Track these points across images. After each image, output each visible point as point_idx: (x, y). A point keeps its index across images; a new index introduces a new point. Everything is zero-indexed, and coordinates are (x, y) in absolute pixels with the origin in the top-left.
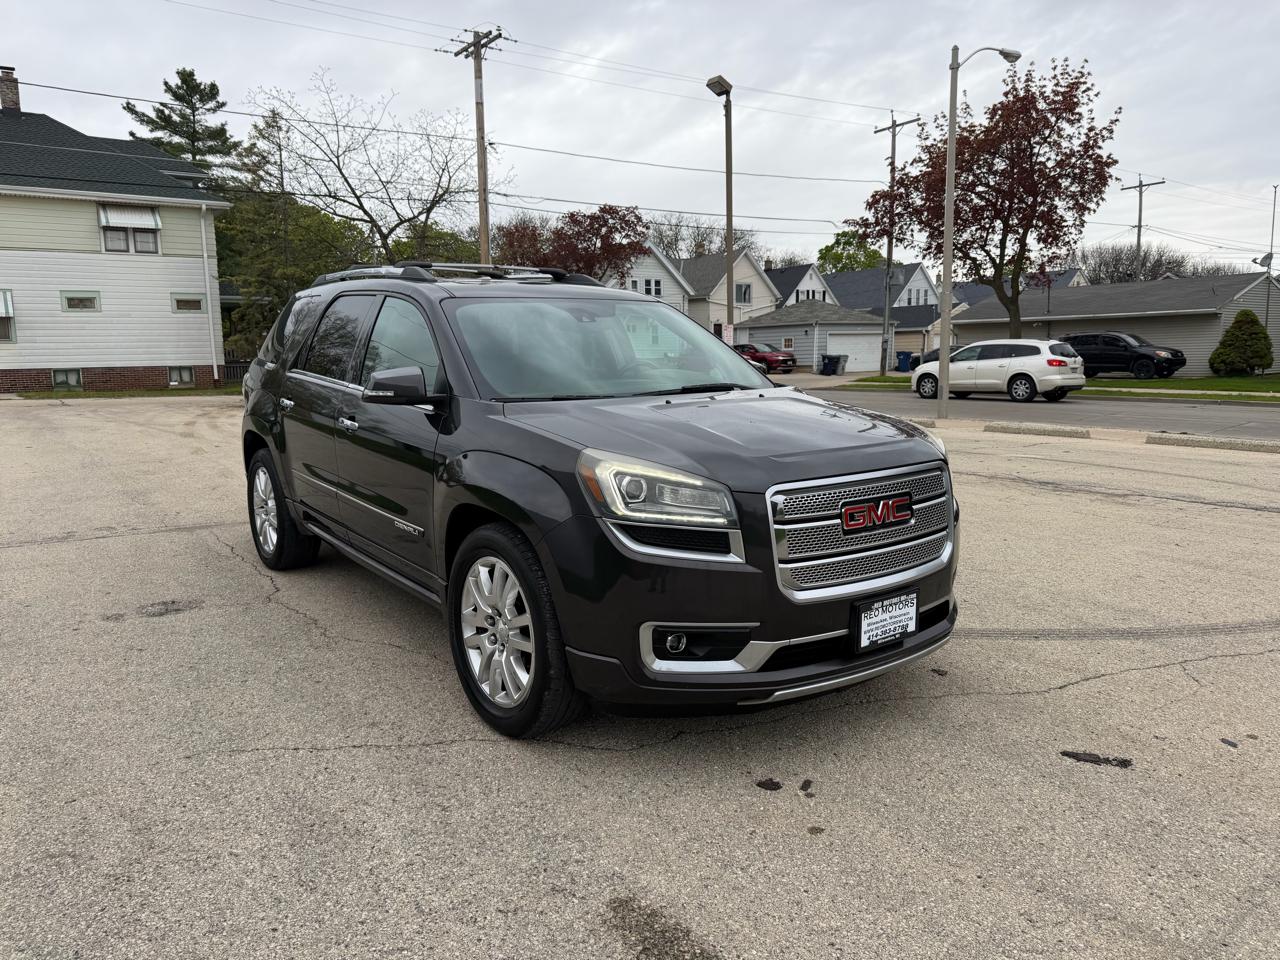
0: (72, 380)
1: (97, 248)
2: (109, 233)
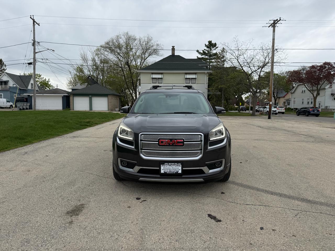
1: (184, 83)
2: (187, 80)
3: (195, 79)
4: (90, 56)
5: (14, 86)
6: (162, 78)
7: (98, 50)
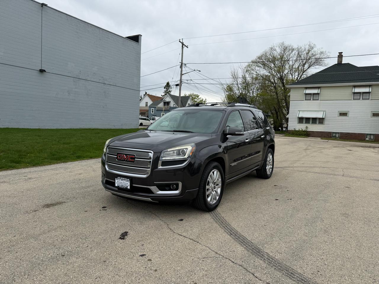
0: (337, 136)
1: (351, 99)
2: (355, 94)
3: (369, 93)
4: (240, 74)
5: (174, 106)
6: (318, 94)
7: (249, 66)
